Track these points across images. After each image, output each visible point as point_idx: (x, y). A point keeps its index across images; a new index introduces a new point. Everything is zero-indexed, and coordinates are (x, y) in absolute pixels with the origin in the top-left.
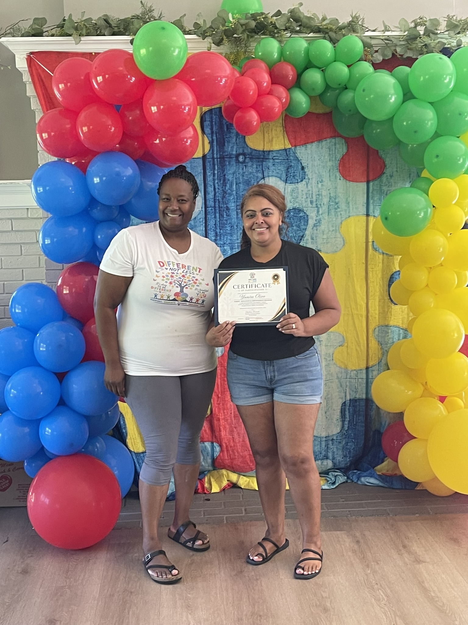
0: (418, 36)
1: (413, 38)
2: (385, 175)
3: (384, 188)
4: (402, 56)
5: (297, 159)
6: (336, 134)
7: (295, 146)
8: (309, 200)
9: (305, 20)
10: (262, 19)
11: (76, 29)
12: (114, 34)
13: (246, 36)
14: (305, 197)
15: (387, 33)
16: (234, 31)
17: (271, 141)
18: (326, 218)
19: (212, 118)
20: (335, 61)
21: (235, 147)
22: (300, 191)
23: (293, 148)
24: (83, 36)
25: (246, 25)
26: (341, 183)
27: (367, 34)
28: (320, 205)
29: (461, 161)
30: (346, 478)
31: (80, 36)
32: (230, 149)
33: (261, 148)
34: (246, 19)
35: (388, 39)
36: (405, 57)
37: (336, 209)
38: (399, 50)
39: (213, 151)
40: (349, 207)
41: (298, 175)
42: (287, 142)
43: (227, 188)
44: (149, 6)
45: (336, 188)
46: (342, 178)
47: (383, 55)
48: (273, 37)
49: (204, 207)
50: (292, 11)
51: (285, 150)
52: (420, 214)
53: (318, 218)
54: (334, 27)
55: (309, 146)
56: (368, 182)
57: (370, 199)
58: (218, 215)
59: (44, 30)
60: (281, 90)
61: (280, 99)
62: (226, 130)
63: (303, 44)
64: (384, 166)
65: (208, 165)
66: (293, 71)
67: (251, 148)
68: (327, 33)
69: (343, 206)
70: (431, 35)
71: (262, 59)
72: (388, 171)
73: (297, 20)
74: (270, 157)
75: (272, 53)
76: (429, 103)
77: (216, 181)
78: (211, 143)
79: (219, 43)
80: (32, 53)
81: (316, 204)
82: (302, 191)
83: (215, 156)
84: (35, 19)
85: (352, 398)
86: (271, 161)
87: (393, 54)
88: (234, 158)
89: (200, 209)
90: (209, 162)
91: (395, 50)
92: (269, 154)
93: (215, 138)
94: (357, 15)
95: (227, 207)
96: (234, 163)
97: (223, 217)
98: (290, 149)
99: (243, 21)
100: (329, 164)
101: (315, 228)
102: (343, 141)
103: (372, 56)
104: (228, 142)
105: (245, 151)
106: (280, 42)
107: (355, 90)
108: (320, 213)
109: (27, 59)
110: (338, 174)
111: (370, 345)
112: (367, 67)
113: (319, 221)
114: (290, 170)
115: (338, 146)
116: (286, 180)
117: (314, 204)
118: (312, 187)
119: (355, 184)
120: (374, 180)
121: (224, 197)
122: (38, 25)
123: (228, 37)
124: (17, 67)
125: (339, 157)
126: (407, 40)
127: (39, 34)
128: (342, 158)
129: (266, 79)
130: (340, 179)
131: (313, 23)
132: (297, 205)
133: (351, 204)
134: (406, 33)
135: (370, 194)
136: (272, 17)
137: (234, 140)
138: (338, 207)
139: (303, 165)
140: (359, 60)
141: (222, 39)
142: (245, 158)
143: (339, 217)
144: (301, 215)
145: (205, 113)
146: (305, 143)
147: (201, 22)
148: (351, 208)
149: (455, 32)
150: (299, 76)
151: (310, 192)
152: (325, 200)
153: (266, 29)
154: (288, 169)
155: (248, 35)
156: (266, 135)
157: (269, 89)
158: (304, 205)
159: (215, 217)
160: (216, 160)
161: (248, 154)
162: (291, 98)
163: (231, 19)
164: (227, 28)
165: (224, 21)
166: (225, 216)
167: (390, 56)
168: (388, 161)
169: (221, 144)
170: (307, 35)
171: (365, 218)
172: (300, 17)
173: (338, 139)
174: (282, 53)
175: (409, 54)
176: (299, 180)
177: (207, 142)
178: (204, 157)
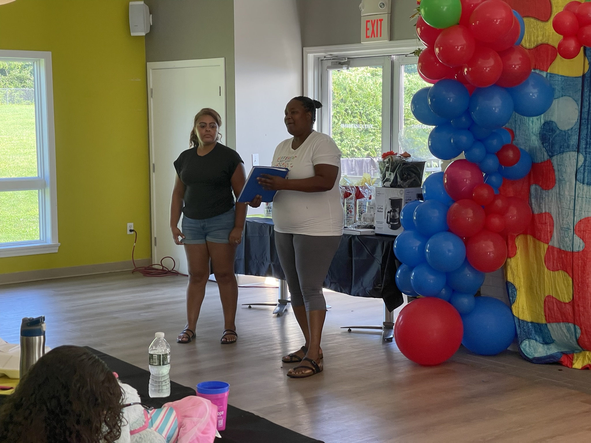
49: (579, 119)
58: (589, 126)
65: (586, 83)
78: (590, 64)
177: (587, 62)
178: (584, 76)
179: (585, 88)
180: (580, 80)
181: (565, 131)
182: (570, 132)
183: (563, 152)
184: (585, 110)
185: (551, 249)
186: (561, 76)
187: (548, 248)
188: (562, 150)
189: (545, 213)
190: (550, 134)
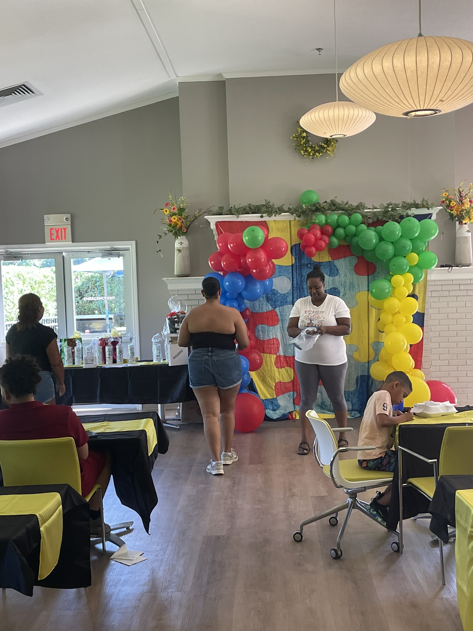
0: (389, 211)
1: (386, 212)
2: (376, 272)
3: (376, 278)
4: (382, 219)
5: (335, 266)
6: (352, 255)
7: (334, 260)
8: (340, 284)
9: (337, 205)
10: (318, 206)
11: (237, 212)
12: (253, 213)
13: (310, 213)
14: (338, 282)
15: (375, 210)
16: (306, 211)
17: (323, 258)
18: (348, 292)
19: (296, 248)
20: (350, 224)
21: (306, 261)
22: (336, 280)
23: (333, 261)
24: (240, 214)
25: (311, 209)
26: (355, 276)
27: (365, 210)
28: (346, 286)
29: (405, 267)
30: (360, 415)
31: (239, 214)
32: (304, 261)
33: (318, 261)
34: (311, 206)
35: (375, 212)
36: (383, 220)
37: (353, 288)
38: (380, 217)
39: (296, 262)
40: (359, 287)
41: (335, 273)
42: (330, 258)
43: (302, 279)
44: (268, 201)
45: (353, 278)
46: (356, 274)
47: (373, 220)
48: (323, 214)
49: (292, 287)
50: (332, 201)
51: (329, 262)
52: (386, 290)
53: (344, 292)
54: (350, 209)
55: (340, 259)
56: (368, 276)
57: (369, 283)
58: (298, 291)
59: (223, 212)
60: (326, 238)
61: (325, 241)
62: (302, 253)
63: (336, 217)
64: (375, 268)
65: (294, 269)
66: (331, 229)
67: (314, 261)
68: (347, 211)
69: (356, 286)
70: (394, 211)
71: (318, 224)
72: (377, 270)
73: (334, 205)
74: (322, 265)
75: (322, 221)
76: (391, 242)
77: (298, 276)
78: (295, 259)
79: (299, 216)
80: (217, 222)
81: (344, 286)
82: (337, 280)
83: (297, 265)
84: (219, 207)
85: (361, 375)
86: (323, 266)
87: (377, 219)
88: (306, 266)
89: (290, 288)
90: (295, 267)
91: (378, 217)
92: (321, 264)
93: (297, 257)
94: (361, 202)
95: (303, 287)
96: (306, 268)
97: (301, 292)
98: (331, 261)
99: (309, 207)
100: (350, 268)
101: (343, 297)
102: (356, 257)
103: (367, 221)
104: (304, 258)
105: (311, 262)
106: (326, 216)
107: (358, 236)
108: (346, 289)
109: (215, 225)
110: (354, 272)
111: (370, 351)
112: (364, 227)
113: (345, 293)
114: (331, 270)
115: (353, 260)
116: (330, 275)
117: (343, 285)
118: (342, 278)
119: (362, 276)
120: (370, 275)
121: (301, 283)
122: (220, 210)
123: (303, 214)
124: (211, 228)
125: (354, 264)
126: (383, 213)
127: (221, 214)
128: (356, 265)
129: (319, 234)
130: (355, 274)
131: (341, 207)
132: (334, 286)
133: (360, 286)
134: (383, 210)
135: (369, 281)
136: (323, 203)
137: (306, 257)
138: (354, 287)
139: (337, 268)
140: (361, 224)
141: (300, 215)
142: (311, 266)
143: (355, 291)
144: (337, 290)
145: (293, 246)
146: (339, 258)
147: (291, 207)
148: (360, 288)
149: (405, 209)
150: (334, 230)
151: (341, 280)
152: (348, 284)
153: (320, 210)
154: (330, 270)
155: (312, 213)
156: (320, 255)
157: (320, 238)
158: (338, 286)
159: (297, 292)
160: (297, 267)
161: (312, 264)
162: (330, 240)
163: (304, 207)
164: (302, 210)
165: (302, 207)
166: (302, 291)
167: (376, 220)
168: (377, 266)
169: (300, 259)
170: (338, 212)
171: (367, 292)
172: (335, 203)
173: (353, 257)
174: (326, 221)
175: (385, 219)
176: (336, 275)
177: (293, 258)
178: (292, 265)
179: (294, 272)
180: (291, 267)
181: (283, 294)
182: (287, 294)
183: (283, 305)
184: (295, 282)
185: (278, 357)
186: (278, 265)
187: (276, 357)
188: (282, 304)
189: (273, 338)
190: (272, 296)
